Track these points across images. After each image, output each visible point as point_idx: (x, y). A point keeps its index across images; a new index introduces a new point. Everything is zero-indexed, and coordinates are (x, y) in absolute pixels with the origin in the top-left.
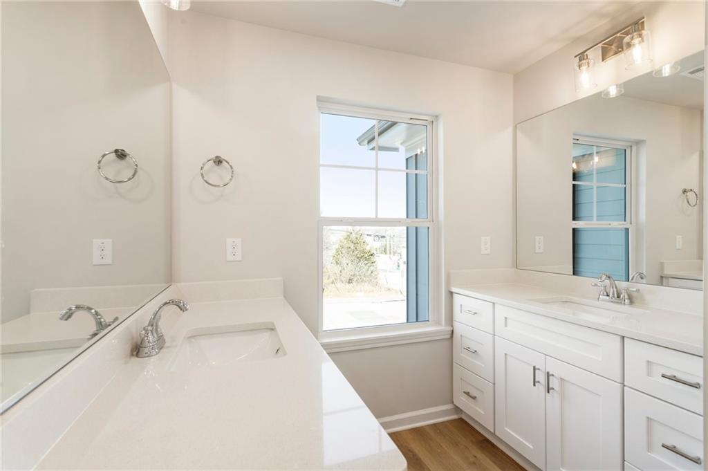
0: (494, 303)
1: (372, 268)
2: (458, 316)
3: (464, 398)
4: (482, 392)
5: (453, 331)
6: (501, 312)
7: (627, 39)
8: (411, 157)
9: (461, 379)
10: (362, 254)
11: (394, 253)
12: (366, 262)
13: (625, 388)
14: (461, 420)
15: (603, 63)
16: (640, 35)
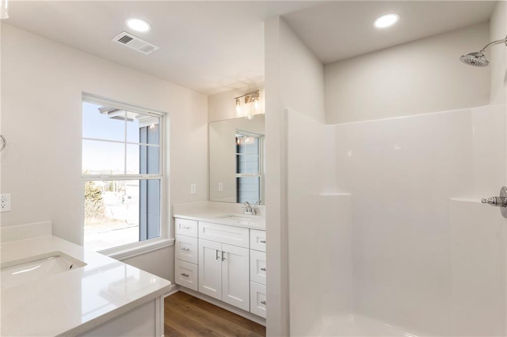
0: (198, 221)
1: (99, 204)
2: (178, 231)
3: (182, 278)
4: (192, 271)
5: (175, 241)
6: (201, 225)
7: (253, 99)
8: (144, 127)
9: (180, 267)
10: (88, 193)
11: (119, 190)
12: (93, 199)
13: (251, 250)
14: (180, 292)
15: (246, 104)
16: (257, 99)
